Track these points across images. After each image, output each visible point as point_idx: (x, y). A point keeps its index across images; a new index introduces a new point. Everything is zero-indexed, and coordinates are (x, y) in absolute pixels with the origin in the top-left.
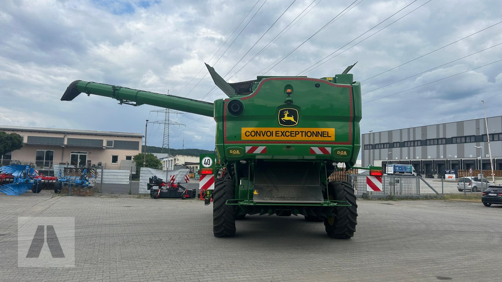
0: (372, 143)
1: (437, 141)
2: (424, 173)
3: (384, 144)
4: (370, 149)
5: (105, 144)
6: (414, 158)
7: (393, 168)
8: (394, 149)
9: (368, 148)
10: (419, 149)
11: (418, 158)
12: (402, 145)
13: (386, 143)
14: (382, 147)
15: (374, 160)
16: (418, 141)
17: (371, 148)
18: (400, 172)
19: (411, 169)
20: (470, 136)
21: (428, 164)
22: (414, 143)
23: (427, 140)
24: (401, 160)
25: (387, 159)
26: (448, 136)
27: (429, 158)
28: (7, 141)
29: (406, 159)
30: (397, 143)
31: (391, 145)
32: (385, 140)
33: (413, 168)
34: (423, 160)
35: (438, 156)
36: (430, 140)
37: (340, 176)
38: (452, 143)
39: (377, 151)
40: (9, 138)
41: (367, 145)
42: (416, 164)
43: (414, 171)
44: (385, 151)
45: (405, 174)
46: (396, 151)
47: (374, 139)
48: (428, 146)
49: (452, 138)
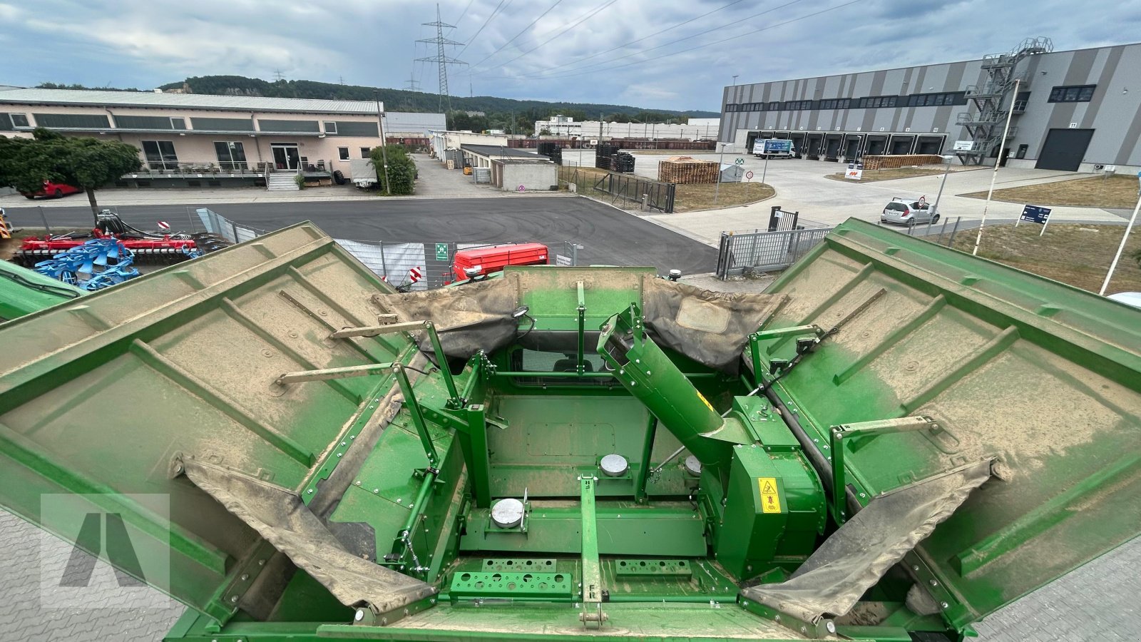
0: (737, 102)
1: (835, 104)
2: (806, 152)
3: (755, 104)
4: (733, 111)
5: (322, 129)
6: (797, 128)
7: (764, 145)
8: (769, 113)
9: (731, 110)
10: (806, 114)
11: (801, 128)
12: (782, 106)
13: (759, 104)
14: (752, 109)
15: (737, 128)
16: (807, 101)
17: (735, 110)
18: (773, 152)
19: (789, 146)
20: (890, 97)
21: (814, 139)
22: (800, 105)
23: (821, 101)
24: (776, 131)
25: (756, 129)
26: (856, 96)
27: (819, 130)
28: (94, 164)
29: (784, 129)
30: (775, 103)
31: (766, 107)
32: (758, 98)
33: (792, 144)
34: (809, 132)
35: (833, 128)
36: (826, 100)
37: (693, 176)
38: (859, 108)
39: (743, 115)
40: (97, 158)
41: (730, 105)
42: (797, 139)
43: (793, 150)
44: (755, 116)
45: (780, 154)
46: (772, 116)
47: (741, 96)
48: (821, 111)
49: (861, 98)
